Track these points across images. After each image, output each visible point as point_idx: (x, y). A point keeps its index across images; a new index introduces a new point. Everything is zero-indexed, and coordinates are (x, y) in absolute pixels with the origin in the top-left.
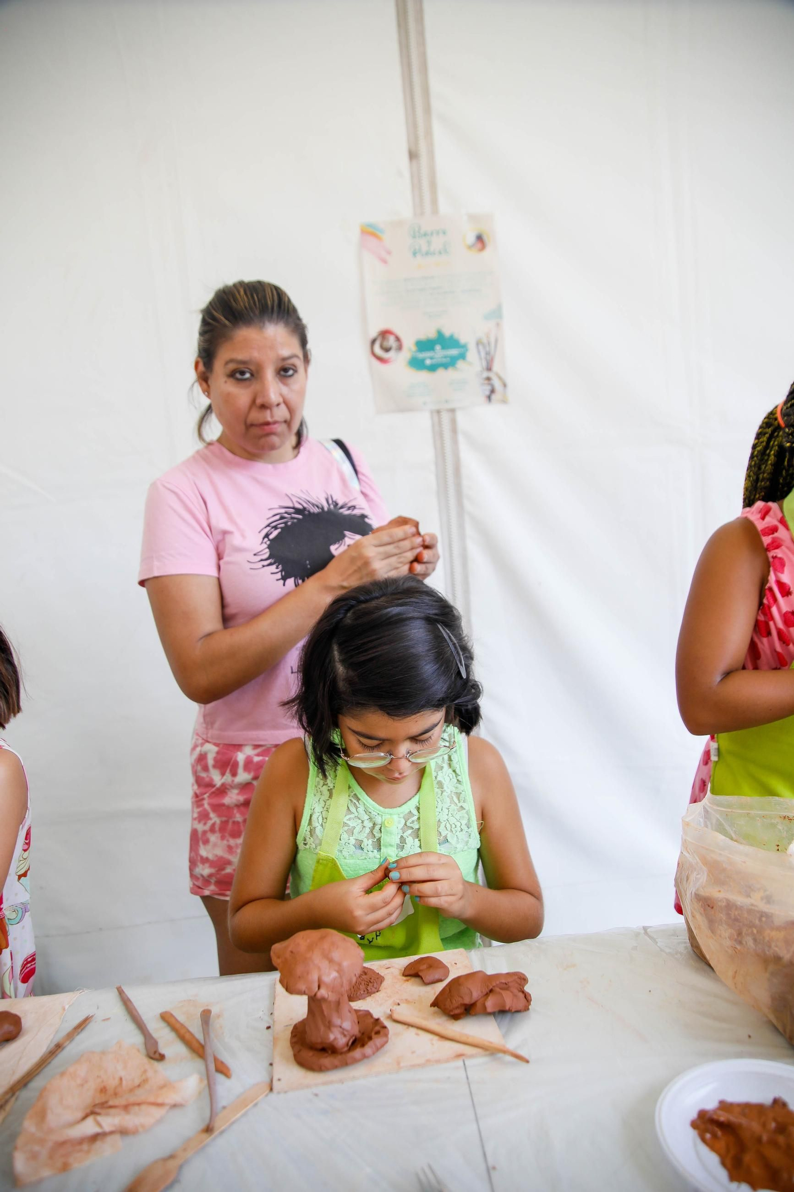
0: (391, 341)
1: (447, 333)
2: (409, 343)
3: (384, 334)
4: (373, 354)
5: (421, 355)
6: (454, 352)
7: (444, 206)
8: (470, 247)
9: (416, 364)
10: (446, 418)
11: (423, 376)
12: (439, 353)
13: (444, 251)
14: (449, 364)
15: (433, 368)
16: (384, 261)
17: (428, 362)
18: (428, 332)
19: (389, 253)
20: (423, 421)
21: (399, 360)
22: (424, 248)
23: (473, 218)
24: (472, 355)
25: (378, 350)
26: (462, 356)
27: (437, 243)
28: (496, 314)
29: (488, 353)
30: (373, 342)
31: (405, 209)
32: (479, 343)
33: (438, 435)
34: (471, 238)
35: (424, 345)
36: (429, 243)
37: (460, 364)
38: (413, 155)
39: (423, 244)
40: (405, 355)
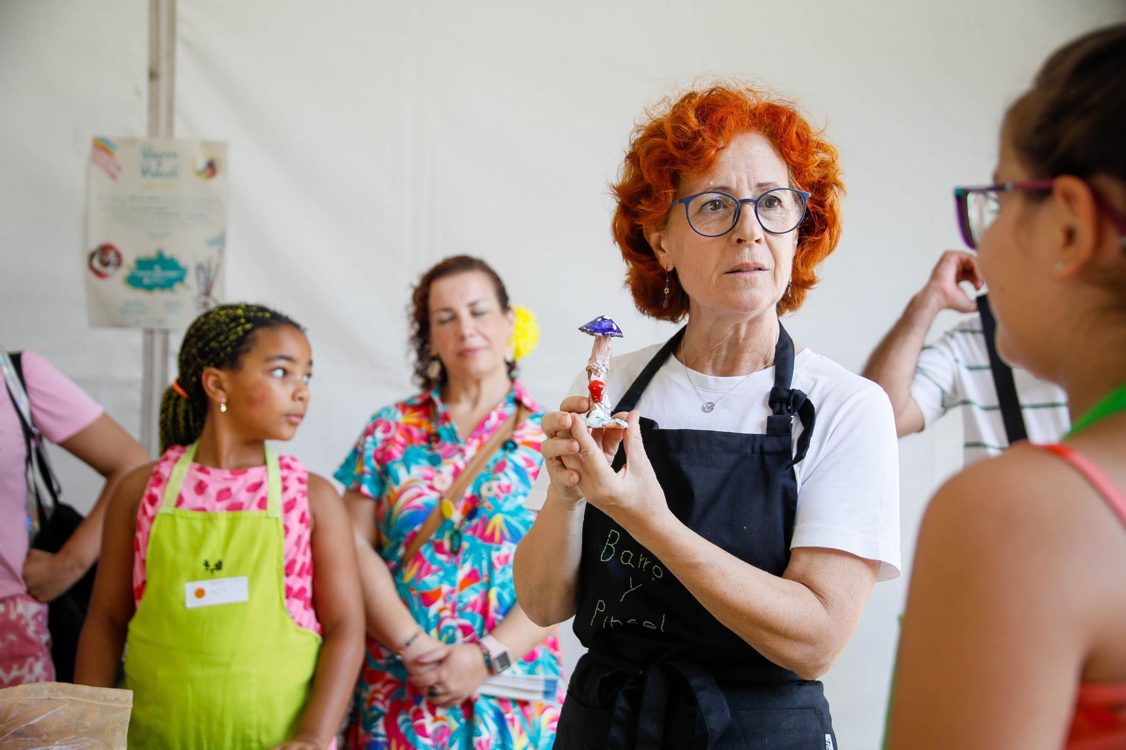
0: (111, 256)
1: (168, 253)
2: (129, 259)
3: (105, 249)
4: (91, 267)
5: (141, 274)
6: (172, 274)
7: (180, 131)
8: (199, 173)
9: (134, 281)
10: (158, 339)
11: (139, 295)
12: (158, 274)
13: (173, 174)
14: (167, 285)
15: (150, 288)
16: (113, 177)
17: (146, 281)
18: (149, 251)
19: (119, 168)
20: (135, 339)
21: (117, 277)
22: (154, 168)
23: (206, 144)
24: (191, 279)
25: (96, 263)
26: (181, 279)
27: (167, 165)
28: (219, 241)
29: (207, 278)
30: (92, 256)
31: (138, 126)
32: (199, 268)
33: (148, 353)
34: (201, 164)
35: (143, 264)
36: (159, 165)
37: (178, 287)
38: (153, 75)
39: (153, 164)
40: (123, 272)
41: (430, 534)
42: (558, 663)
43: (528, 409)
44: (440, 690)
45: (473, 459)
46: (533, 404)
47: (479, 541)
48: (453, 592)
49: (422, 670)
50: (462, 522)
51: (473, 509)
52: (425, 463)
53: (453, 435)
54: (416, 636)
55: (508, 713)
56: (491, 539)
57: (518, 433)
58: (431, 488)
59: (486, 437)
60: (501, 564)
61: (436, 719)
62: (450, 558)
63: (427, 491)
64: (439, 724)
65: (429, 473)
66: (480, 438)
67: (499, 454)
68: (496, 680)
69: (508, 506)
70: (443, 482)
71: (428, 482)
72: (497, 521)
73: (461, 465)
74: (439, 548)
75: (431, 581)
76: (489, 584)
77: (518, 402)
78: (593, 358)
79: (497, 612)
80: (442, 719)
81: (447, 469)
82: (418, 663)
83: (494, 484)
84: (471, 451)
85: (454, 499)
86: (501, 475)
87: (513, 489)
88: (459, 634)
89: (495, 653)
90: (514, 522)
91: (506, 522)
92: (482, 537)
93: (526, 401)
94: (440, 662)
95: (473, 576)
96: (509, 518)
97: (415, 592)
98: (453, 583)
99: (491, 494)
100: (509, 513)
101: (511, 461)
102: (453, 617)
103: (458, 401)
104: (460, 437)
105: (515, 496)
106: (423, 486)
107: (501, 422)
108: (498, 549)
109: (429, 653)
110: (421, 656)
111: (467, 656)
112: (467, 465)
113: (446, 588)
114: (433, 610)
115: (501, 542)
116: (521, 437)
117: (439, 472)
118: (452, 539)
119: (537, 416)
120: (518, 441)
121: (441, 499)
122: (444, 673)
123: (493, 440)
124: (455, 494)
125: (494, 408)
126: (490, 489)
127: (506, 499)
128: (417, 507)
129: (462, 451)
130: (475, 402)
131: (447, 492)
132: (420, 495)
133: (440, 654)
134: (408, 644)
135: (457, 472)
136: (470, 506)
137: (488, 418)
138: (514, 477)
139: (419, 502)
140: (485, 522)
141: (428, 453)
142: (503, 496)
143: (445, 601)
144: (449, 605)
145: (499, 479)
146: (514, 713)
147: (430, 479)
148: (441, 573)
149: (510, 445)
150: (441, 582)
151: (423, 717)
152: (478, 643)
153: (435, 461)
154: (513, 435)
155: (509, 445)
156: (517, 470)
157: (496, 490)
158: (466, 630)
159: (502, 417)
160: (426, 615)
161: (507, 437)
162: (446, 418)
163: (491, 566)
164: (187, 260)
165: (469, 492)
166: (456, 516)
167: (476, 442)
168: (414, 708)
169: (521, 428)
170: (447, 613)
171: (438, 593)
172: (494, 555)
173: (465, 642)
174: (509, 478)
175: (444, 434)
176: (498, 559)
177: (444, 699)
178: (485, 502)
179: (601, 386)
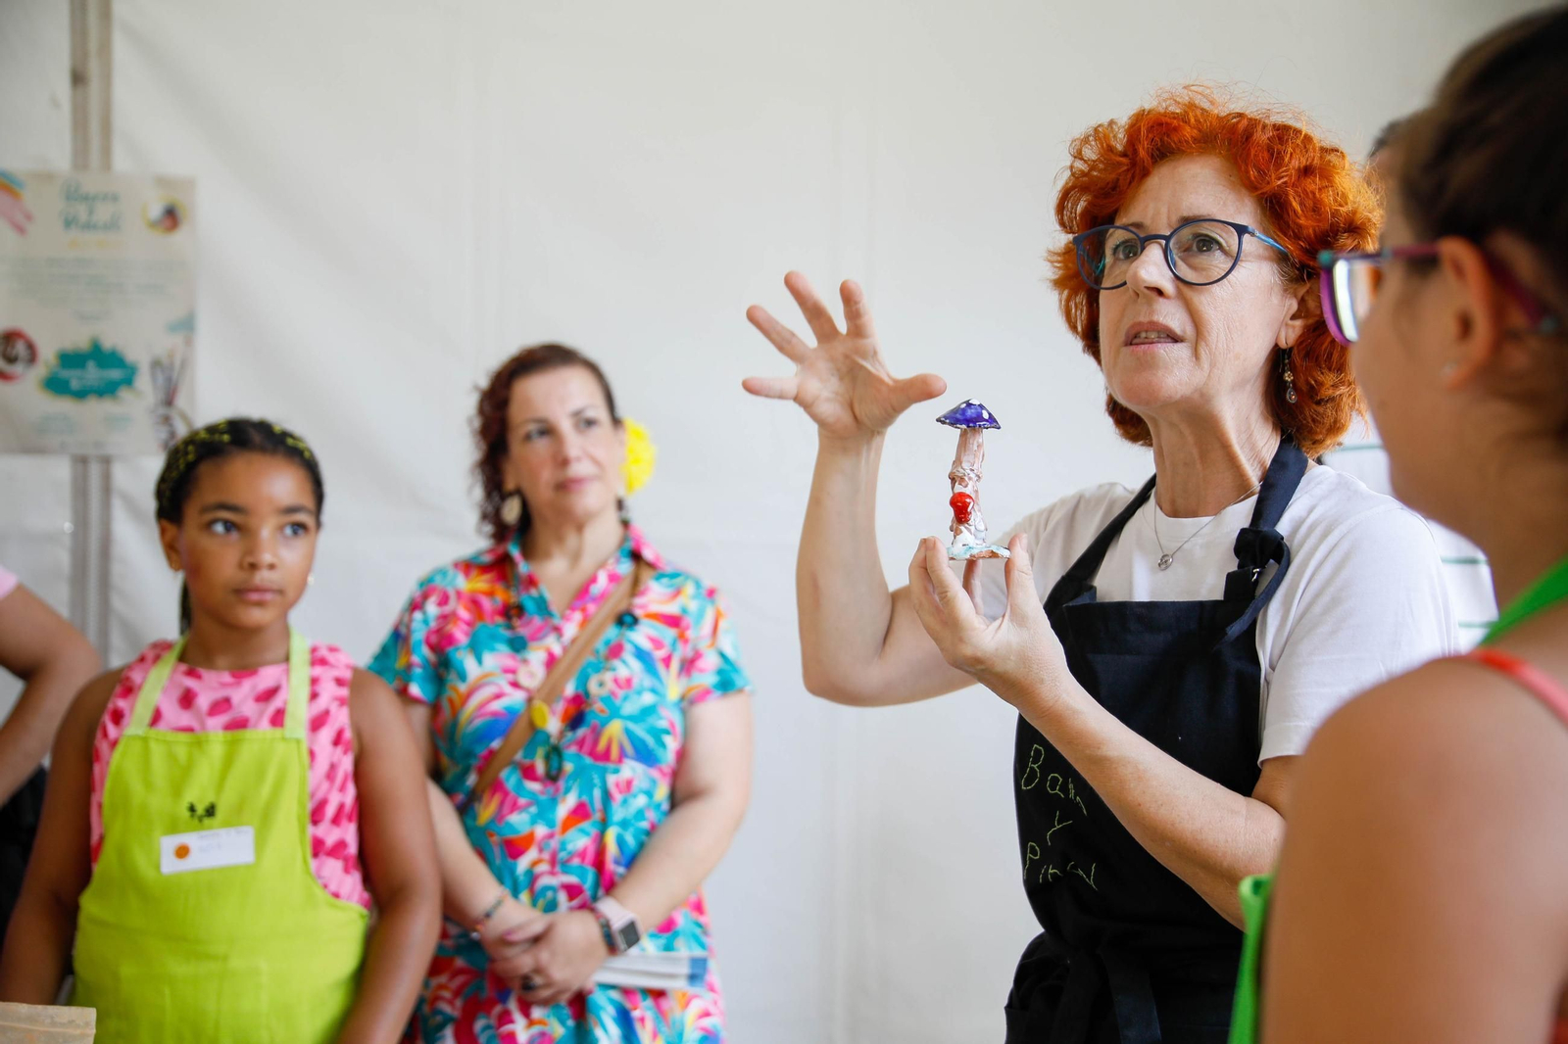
0: (20, 348)
1: (108, 343)
2: (47, 353)
5: (65, 374)
6: (115, 374)
7: (121, 161)
8: (153, 225)
9: (55, 385)
10: (94, 469)
11: (64, 406)
12: (92, 374)
13: (113, 225)
14: (107, 390)
15: (81, 395)
16: (20, 230)
17: (75, 385)
18: (78, 338)
19: (29, 217)
20: (60, 471)
21: (30, 379)
22: (83, 216)
23: (163, 182)
24: (144, 381)
26: (128, 381)
27: (103, 213)
28: (186, 326)
29: (169, 380)
31: (58, 155)
32: (156, 364)
33: (80, 491)
34: (156, 211)
35: (71, 359)
36: (91, 213)
37: (124, 393)
38: (78, 78)
39: (81, 211)
40: (39, 371)
41: (516, 752)
42: (705, 933)
43: (652, 566)
44: (538, 980)
45: (574, 641)
46: (658, 558)
47: (588, 760)
48: (551, 836)
49: (510, 952)
50: (562, 734)
51: (577, 714)
52: (504, 648)
53: (543, 606)
54: (499, 903)
55: (635, 1009)
56: (606, 756)
57: (638, 601)
58: (515, 685)
59: (591, 608)
60: (621, 792)
61: (531, 1023)
62: (545, 786)
63: (508, 689)
64: (536, 1029)
65: (510, 663)
66: (584, 610)
67: (612, 633)
68: (619, 962)
69: (629, 708)
70: (532, 675)
71: (510, 677)
72: (614, 729)
73: (557, 650)
74: (529, 773)
75: (519, 822)
76: (604, 823)
77: (636, 556)
78: (958, 462)
79: (617, 862)
80: (541, 1022)
81: (536, 657)
82: (504, 941)
83: (608, 677)
84: (570, 630)
85: (549, 700)
86: (616, 663)
87: (636, 682)
88: (562, 897)
89: (618, 922)
90: (639, 731)
91: (628, 732)
92: (593, 754)
93: (648, 554)
94: (537, 940)
95: (581, 812)
96: (631, 726)
97: (495, 839)
98: (550, 824)
99: (604, 692)
100: (631, 718)
101: (630, 642)
102: (552, 873)
103: (547, 555)
104: (555, 609)
105: (639, 693)
106: (503, 682)
107: (613, 586)
108: (616, 771)
109: (520, 927)
110: (509, 932)
111: (576, 930)
112: (565, 649)
113: (541, 831)
114: (523, 864)
115: (620, 760)
116: (642, 607)
117: (525, 661)
118: (547, 759)
119: (663, 576)
120: (638, 612)
121: (530, 700)
122: (544, 955)
123: (601, 612)
124: (549, 692)
125: (602, 565)
126: (601, 684)
127: (626, 698)
128: (495, 714)
129: (558, 630)
130: (576, 557)
131: (539, 690)
132: (498, 696)
133: (537, 927)
134: (488, 915)
135: (551, 661)
136: (572, 710)
137: (593, 580)
138: (636, 665)
139: (497, 706)
140: (597, 732)
141: (506, 634)
142: (621, 693)
143: (541, 850)
144: (546, 856)
145: (614, 670)
146: (644, 1009)
147: (513, 671)
148: (533, 809)
149: (628, 619)
150: (534, 822)
151: (511, 1021)
152: (593, 910)
153: (518, 645)
154: (630, 605)
155: (626, 619)
156: (641, 655)
157: (610, 685)
158: (573, 891)
159: (614, 578)
160: (512, 871)
161: (623, 606)
162: (531, 582)
163: (607, 796)
164: (138, 353)
165: (570, 690)
166: (553, 725)
167: (578, 616)
168: (498, 1009)
169: (642, 593)
170: (544, 867)
171: (529, 839)
172: (611, 779)
173: (572, 909)
174: (628, 667)
175: (530, 605)
176: (617, 785)
177: (545, 993)
178: (595, 703)
179: (968, 500)
